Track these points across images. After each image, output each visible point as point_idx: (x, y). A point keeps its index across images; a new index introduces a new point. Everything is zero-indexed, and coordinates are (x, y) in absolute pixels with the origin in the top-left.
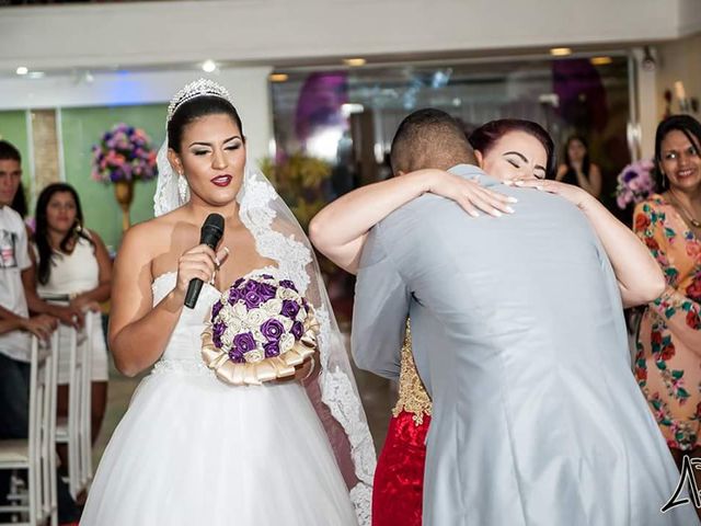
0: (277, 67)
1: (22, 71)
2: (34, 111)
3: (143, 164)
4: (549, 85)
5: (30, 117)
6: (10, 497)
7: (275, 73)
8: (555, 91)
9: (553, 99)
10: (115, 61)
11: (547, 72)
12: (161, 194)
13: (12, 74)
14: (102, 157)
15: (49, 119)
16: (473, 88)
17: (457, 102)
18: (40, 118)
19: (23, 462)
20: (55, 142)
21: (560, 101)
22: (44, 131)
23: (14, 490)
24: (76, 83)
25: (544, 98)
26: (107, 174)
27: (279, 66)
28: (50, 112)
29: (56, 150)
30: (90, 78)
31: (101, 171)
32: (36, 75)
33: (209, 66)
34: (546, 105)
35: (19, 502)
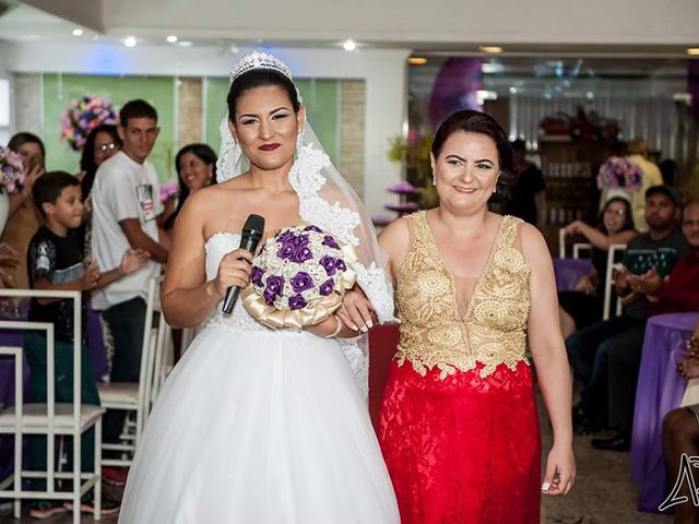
0: (415, 50)
1: (172, 39)
2: (182, 78)
4: (684, 84)
5: (178, 83)
6: (122, 437)
7: (413, 56)
8: (689, 91)
9: (687, 98)
10: (260, 36)
11: (683, 71)
12: (223, 161)
13: (162, 42)
15: (195, 87)
16: (608, 83)
17: (590, 95)
18: (186, 85)
19: (133, 403)
20: (200, 110)
21: (694, 101)
22: (189, 98)
23: (126, 430)
24: (222, 53)
25: (678, 96)
27: (417, 50)
28: (197, 81)
29: (200, 117)
30: (235, 50)
32: (185, 44)
33: (350, 46)
34: (679, 104)
35: (130, 442)
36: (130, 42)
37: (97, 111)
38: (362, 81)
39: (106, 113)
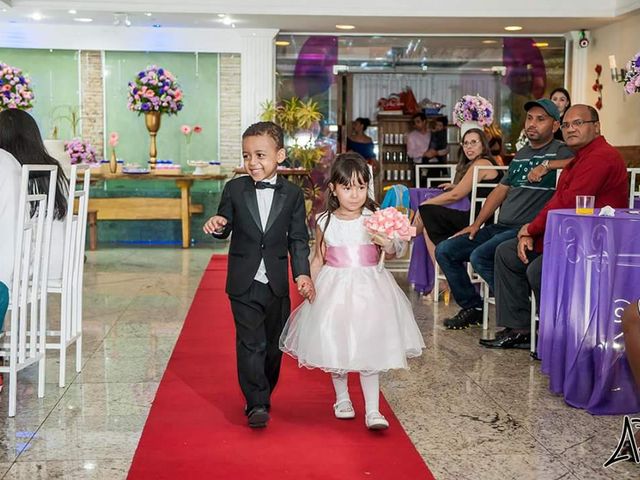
2: (84, 51)
3: (169, 98)
9: (503, 70)
14: (135, 91)
15: (94, 60)
20: (100, 81)
22: (90, 69)
25: (496, 69)
26: (139, 105)
28: (96, 54)
29: (101, 86)
30: (128, 22)
31: (134, 102)
33: (227, 21)
34: (497, 74)
36: (37, 16)
37: (8, 77)
38: (238, 55)
39: (17, 79)
